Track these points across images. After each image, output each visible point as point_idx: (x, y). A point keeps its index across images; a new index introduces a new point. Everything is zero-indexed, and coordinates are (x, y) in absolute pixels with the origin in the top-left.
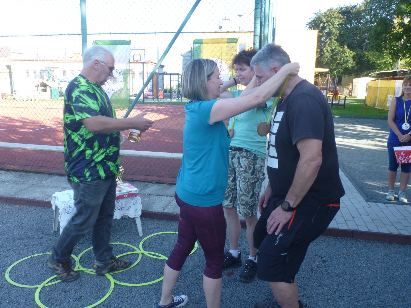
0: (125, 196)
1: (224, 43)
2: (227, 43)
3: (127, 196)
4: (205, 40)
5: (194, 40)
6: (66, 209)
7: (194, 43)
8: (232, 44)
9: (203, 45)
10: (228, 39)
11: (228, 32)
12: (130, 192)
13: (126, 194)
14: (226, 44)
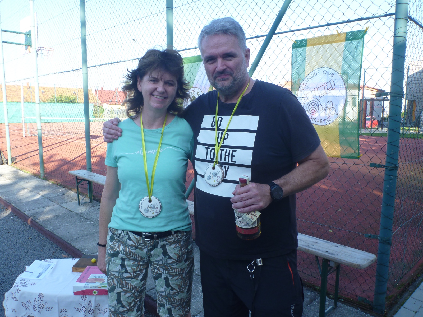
0: (95, 292)
1: (341, 41)
2: (346, 40)
3: (97, 292)
4: (311, 39)
5: (294, 43)
6: (13, 293)
7: (293, 47)
8: (356, 42)
9: (307, 47)
10: (348, 33)
11: (349, 21)
12: (103, 287)
13: (97, 290)
14: (344, 43)
